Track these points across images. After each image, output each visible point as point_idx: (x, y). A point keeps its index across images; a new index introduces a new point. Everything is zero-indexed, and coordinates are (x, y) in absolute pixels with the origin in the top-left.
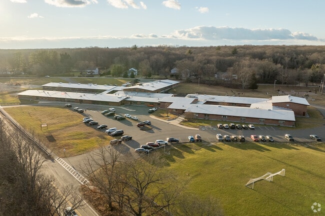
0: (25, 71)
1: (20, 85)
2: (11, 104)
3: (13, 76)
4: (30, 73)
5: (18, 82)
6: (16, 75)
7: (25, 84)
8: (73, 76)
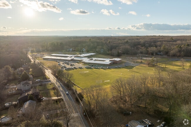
0: (46, 49)
1: (44, 54)
2: (41, 60)
3: (42, 51)
4: (48, 50)
5: (43, 53)
6: (43, 51)
7: (46, 54)
8: (63, 51)
